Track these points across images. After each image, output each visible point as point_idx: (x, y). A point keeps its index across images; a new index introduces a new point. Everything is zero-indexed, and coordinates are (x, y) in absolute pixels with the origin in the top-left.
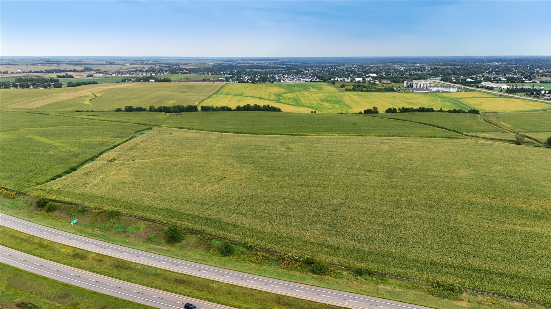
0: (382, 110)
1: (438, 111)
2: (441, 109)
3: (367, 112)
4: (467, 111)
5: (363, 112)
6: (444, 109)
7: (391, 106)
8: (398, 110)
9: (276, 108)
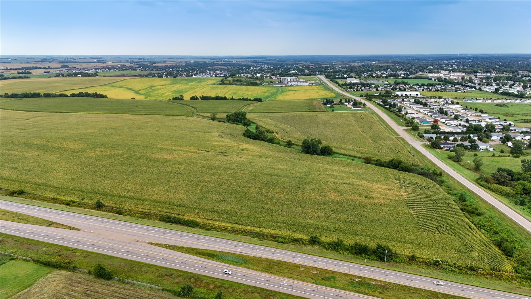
0: (187, 97)
1: (231, 99)
2: (233, 97)
3: (175, 99)
4: (252, 99)
5: (171, 99)
6: (235, 97)
7: (194, 95)
8: (199, 98)
9: (103, 95)
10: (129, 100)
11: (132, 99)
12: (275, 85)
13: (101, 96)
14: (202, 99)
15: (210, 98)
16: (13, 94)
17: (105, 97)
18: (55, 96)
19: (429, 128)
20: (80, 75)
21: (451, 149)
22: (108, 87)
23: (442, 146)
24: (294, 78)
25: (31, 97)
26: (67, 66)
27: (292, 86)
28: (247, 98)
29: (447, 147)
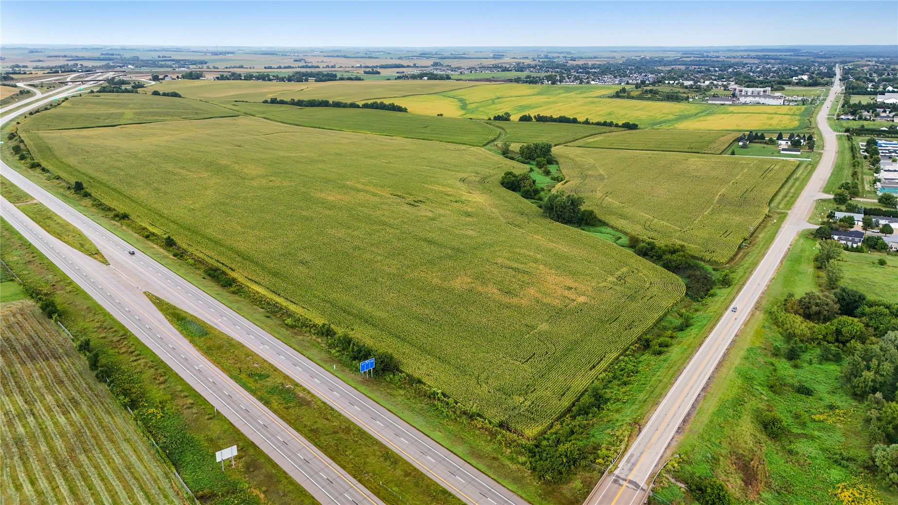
0: (518, 116)
1: (583, 123)
3: (498, 118)
4: (620, 124)
5: (492, 118)
8: (533, 118)
9: (401, 107)
10: (434, 117)
11: (438, 115)
12: (710, 102)
13: (399, 109)
14: (537, 121)
15: (552, 120)
16: (299, 101)
17: (405, 110)
18: (345, 106)
19: (877, 201)
20: (426, 78)
21: (855, 246)
22: (437, 96)
23: (836, 237)
24: (762, 89)
25: (317, 106)
26: (440, 63)
27: (745, 104)
28: (612, 122)
29: (847, 240)
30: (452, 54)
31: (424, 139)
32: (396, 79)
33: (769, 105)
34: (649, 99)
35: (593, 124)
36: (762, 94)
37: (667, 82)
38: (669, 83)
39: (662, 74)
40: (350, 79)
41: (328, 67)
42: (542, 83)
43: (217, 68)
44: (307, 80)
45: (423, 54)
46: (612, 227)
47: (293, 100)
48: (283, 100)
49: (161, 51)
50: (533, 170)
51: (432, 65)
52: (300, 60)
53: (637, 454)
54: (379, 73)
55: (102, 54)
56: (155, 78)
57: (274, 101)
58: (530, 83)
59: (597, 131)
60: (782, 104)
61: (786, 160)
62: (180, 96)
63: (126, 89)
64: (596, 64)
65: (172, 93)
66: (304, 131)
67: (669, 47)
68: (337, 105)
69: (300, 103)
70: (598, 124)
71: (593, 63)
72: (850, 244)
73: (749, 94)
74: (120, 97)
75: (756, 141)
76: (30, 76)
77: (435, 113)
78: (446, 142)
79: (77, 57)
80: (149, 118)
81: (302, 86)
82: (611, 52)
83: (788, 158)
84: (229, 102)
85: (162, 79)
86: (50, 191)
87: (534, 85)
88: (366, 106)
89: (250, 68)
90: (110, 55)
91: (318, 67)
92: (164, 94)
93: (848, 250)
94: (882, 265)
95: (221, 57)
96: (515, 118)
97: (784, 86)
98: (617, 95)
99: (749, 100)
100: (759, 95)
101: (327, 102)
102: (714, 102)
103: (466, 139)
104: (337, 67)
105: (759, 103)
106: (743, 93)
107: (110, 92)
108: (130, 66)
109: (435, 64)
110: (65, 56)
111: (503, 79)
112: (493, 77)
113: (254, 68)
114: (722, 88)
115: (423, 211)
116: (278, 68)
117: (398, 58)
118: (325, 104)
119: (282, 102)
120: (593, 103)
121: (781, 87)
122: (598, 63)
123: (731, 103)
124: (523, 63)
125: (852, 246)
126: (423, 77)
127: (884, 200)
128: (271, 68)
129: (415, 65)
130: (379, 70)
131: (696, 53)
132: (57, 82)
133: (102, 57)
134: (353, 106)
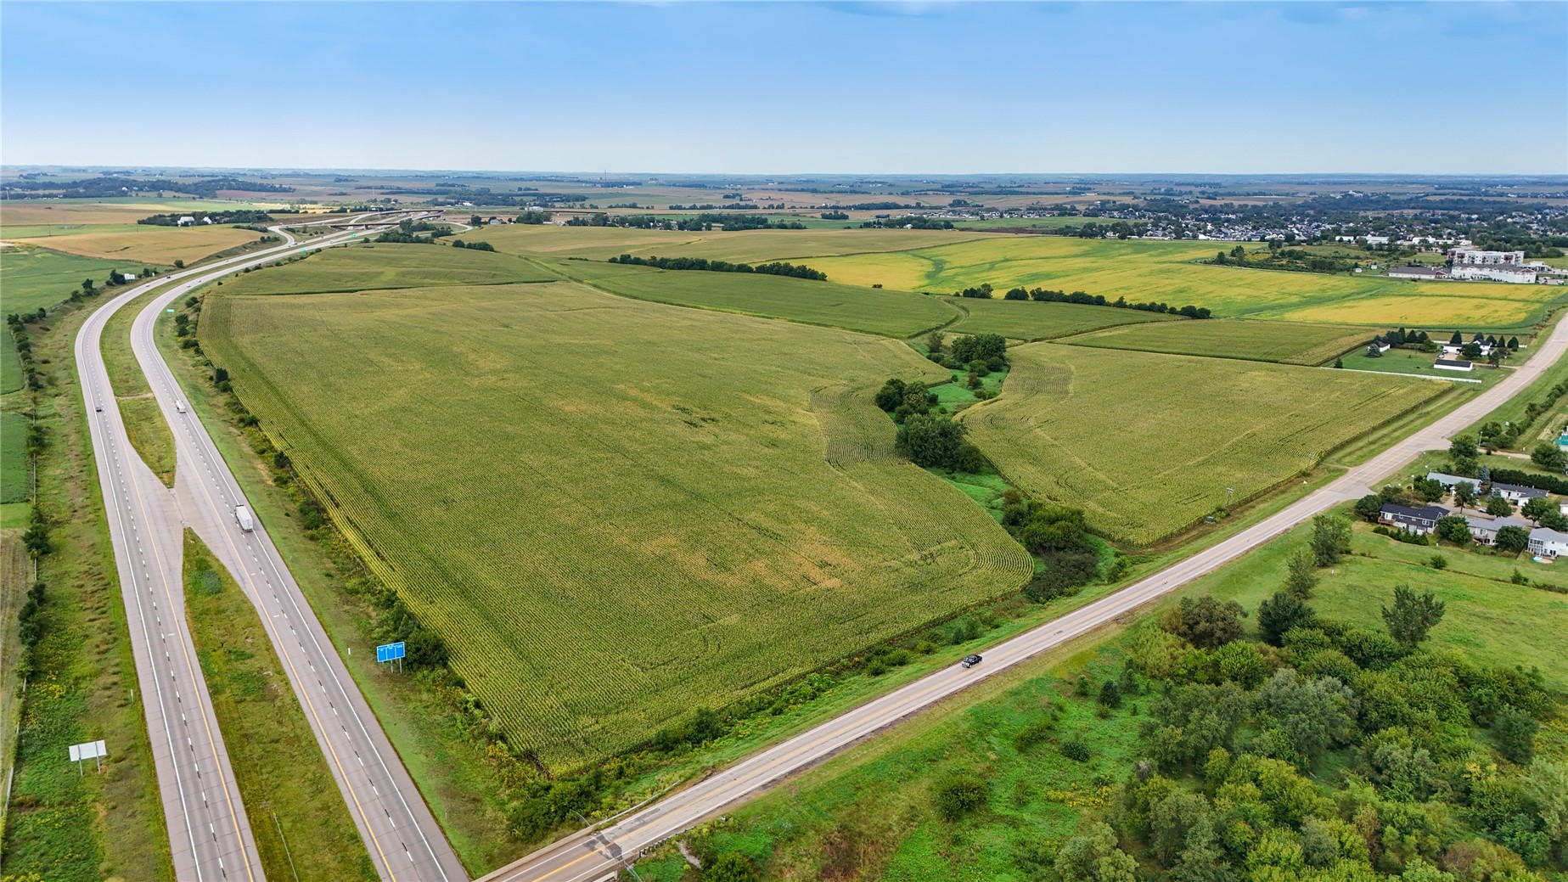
1: (1115, 305)
2: (1122, 299)
6: (1128, 300)
9: (817, 272)
10: (864, 289)
11: (875, 286)
12: (1394, 275)
13: (805, 274)
14: (1035, 300)
15: (1060, 298)
17: (823, 277)
19: (1528, 457)
20: (909, 226)
21: (1420, 532)
22: (903, 255)
23: (1389, 516)
24: (1503, 254)
25: (688, 269)
26: (965, 202)
27: (1461, 280)
28: (1164, 305)
29: (1409, 522)
30: (999, 186)
31: (819, 325)
32: (861, 227)
33: (1507, 283)
34: (1281, 268)
35: (1131, 307)
36: (1502, 261)
37: (1338, 238)
38: (1341, 240)
39: (1351, 225)
40: (782, 226)
41: (771, 207)
42: (1104, 237)
43: (597, 208)
44: (709, 228)
45: (948, 186)
46: (1004, 478)
47: (654, 258)
48: (639, 259)
49: (531, 180)
50: (956, 380)
51: (950, 205)
52: (734, 197)
53: (663, 810)
54: (846, 217)
55: (437, 185)
56: (476, 221)
57: (625, 260)
58: (1081, 237)
59: (1129, 320)
60: (1533, 281)
61: (1430, 381)
62: (492, 250)
63: (417, 236)
64: (1247, 206)
65: (480, 244)
66: (636, 306)
67: (1423, 176)
68: (719, 267)
69: (662, 264)
70: (1140, 307)
71: (1242, 203)
72: (1412, 529)
73: (1478, 262)
74: (402, 249)
75: (1410, 345)
76: (306, 215)
77: (867, 282)
78: (852, 330)
79: (398, 188)
80: (417, 280)
81: (694, 238)
82: (1299, 184)
83: (1433, 377)
84: (557, 260)
85: (485, 223)
86: (181, 382)
87: (1089, 240)
88: (762, 270)
89: (648, 208)
90: (450, 185)
91: (755, 207)
92: (470, 246)
93: (1399, 540)
94: (1437, 567)
95: (615, 190)
96: (999, 294)
97: (1561, 250)
98: (1221, 260)
99: (1469, 272)
100: (1495, 265)
101: (704, 262)
102: (1400, 276)
103: (885, 326)
104: (786, 207)
105: (1490, 279)
106: (1466, 261)
107: (394, 241)
108: (467, 204)
109: (957, 203)
110: (382, 188)
111: (1051, 228)
112: (1034, 226)
113: (653, 208)
114: (1440, 251)
115: (704, 436)
116: (691, 208)
117: (902, 194)
118: (700, 265)
119: (638, 262)
120: (1167, 271)
121: (1554, 251)
122: (1250, 203)
123: (1433, 277)
124: (1114, 202)
125: (1416, 533)
126: (905, 224)
127: (1540, 456)
128: (680, 208)
129: (918, 204)
130: (846, 213)
131: (1464, 187)
132: (329, 225)
133: (435, 189)
134: (743, 269)
